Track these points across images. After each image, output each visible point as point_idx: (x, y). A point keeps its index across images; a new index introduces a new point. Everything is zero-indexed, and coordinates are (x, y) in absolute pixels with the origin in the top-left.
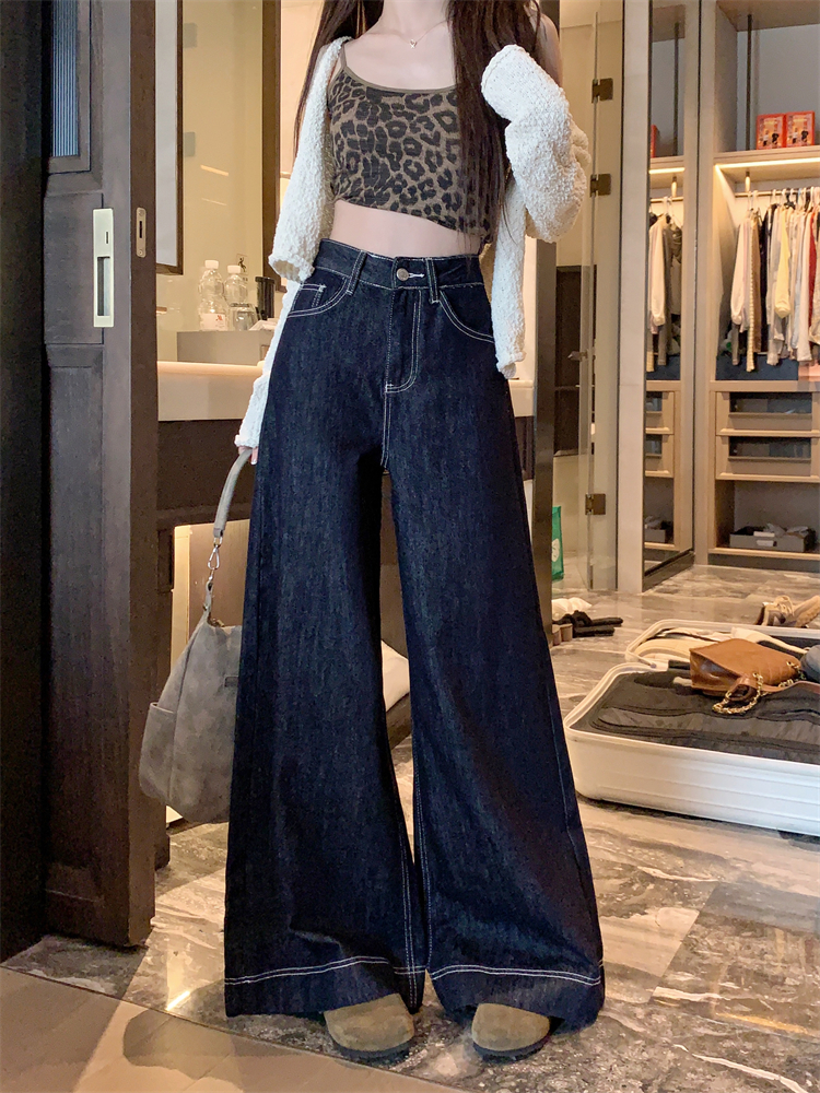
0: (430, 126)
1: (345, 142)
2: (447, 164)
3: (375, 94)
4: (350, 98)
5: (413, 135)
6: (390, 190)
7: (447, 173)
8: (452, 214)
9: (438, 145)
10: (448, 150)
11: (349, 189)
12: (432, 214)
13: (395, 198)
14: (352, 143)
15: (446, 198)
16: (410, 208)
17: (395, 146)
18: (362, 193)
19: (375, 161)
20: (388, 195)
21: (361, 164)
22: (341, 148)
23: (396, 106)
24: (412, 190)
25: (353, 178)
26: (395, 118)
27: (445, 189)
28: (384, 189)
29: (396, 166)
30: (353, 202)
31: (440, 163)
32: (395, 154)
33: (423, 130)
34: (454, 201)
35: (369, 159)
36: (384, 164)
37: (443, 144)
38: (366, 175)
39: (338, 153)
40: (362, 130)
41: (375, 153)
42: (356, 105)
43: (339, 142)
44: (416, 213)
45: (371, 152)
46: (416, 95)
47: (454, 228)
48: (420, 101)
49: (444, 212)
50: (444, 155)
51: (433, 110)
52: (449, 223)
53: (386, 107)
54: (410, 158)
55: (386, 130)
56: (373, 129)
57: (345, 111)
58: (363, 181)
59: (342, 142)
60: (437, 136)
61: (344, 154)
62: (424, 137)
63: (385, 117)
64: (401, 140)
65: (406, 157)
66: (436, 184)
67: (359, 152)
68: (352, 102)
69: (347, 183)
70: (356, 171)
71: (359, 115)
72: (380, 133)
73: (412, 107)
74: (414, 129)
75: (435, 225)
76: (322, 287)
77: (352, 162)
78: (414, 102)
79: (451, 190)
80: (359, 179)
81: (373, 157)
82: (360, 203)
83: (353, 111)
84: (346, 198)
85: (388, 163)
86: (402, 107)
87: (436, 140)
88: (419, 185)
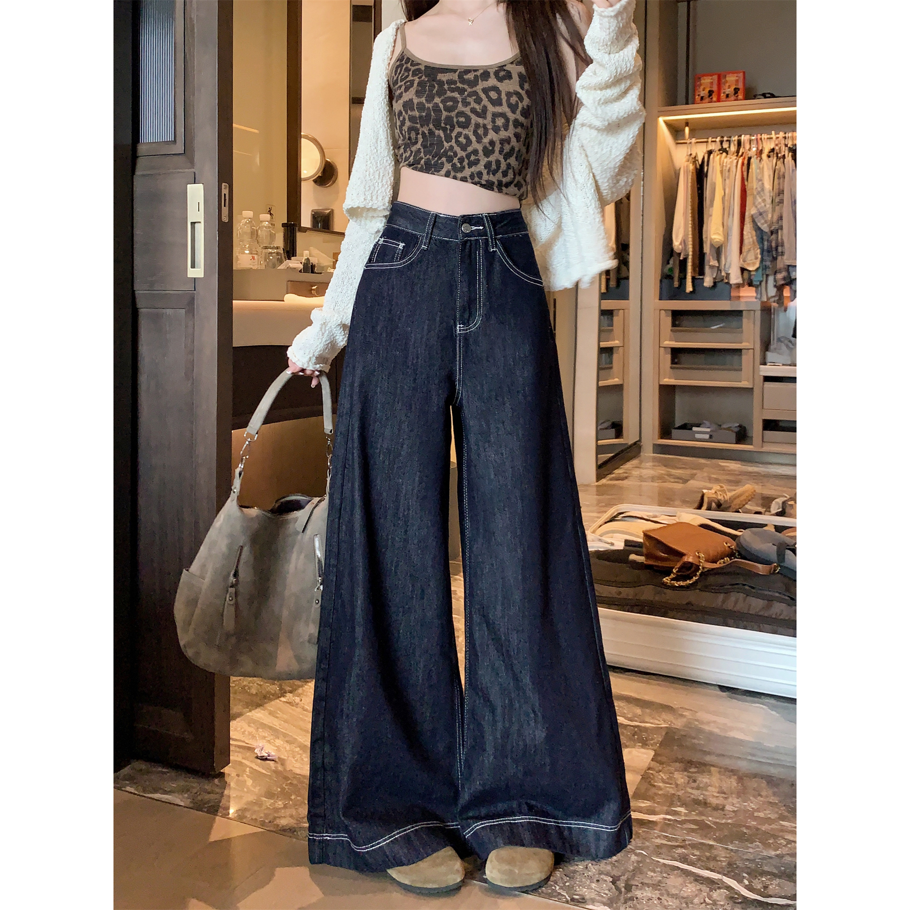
0: (478, 101)
1: (407, 117)
2: (492, 135)
3: (432, 71)
4: (410, 78)
5: (464, 109)
6: (444, 159)
7: (492, 143)
8: (492, 178)
9: (485, 118)
10: (494, 121)
11: (412, 158)
12: (475, 179)
13: (448, 166)
14: (412, 119)
15: (488, 166)
16: (459, 175)
17: (449, 120)
18: (422, 162)
19: (431, 133)
20: (442, 164)
21: (420, 136)
22: (403, 123)
23: (450, 82)
24: (461, 160)
25: (414, 149)
26: (449, 94)
27: (488, 157)
28: (440, 158)
29: (448, 139)
30: (415, 169)
31: (486, 134)
32: (448, 127)
33: (473, 105)
34: (494, 166)
35: (427, 132)
36: (439, 136)
37: (489, 116)
38: (424, 146)
39: (401, 127)
40: (421, 107)
41: (431, 126)
42: (415, 85)
43: (401, 118)
44: (464, 179)
45: (428, 126)
46: (467, 71)
47: (493, 190)
48: (470, 76)
49: (485, 177)
50: (490, 127)
51: (482, 85)
52: (489, 186)
53: (441, 83)
54: (460, 130)
55: (441, 106)
56: (430, 105)
57: (406, 90)
58: (422, 150)
59: (404, 119)
60: (485, 109)
61: (405, 128)
62: (473, 111)
63: (441, 93)
64: (453, 114)
65: (458, 130)
66: (481, 153)
67: (418, 126)
68: (412, 82)
69: (409, 152)
70: (416, 143)
71: (418, 94)
72: (436, 109)
73: (463, 81)
74: (466, 104)
75: (477, 188)
76: (401, 245)
77: (413, 135)
78: (466, 77)
79: (492, 158)
80: (420, 149)
81: (430, 130)
82: (421, 170)
83: (412, 91)
84: (410, 165)
85: (442, 135)
86: (455, 82)
87: (483, 114)
88: (467, 156)
